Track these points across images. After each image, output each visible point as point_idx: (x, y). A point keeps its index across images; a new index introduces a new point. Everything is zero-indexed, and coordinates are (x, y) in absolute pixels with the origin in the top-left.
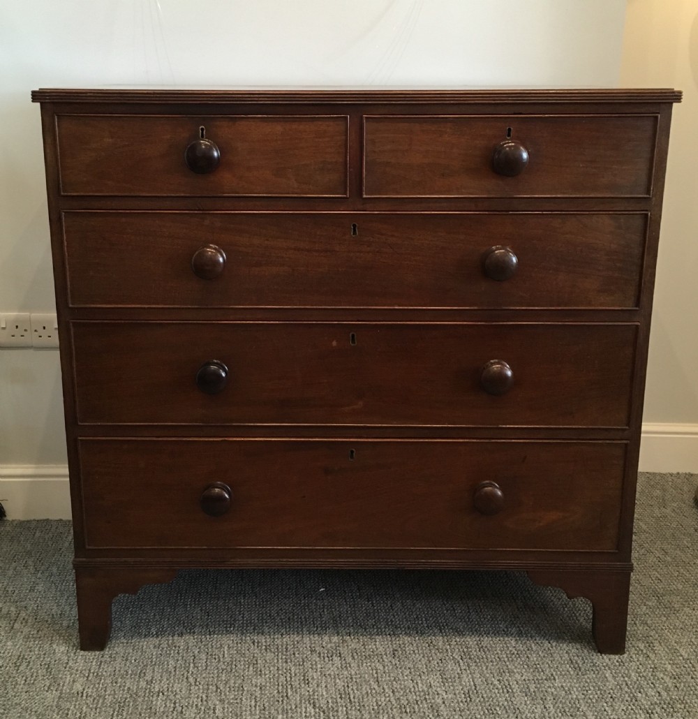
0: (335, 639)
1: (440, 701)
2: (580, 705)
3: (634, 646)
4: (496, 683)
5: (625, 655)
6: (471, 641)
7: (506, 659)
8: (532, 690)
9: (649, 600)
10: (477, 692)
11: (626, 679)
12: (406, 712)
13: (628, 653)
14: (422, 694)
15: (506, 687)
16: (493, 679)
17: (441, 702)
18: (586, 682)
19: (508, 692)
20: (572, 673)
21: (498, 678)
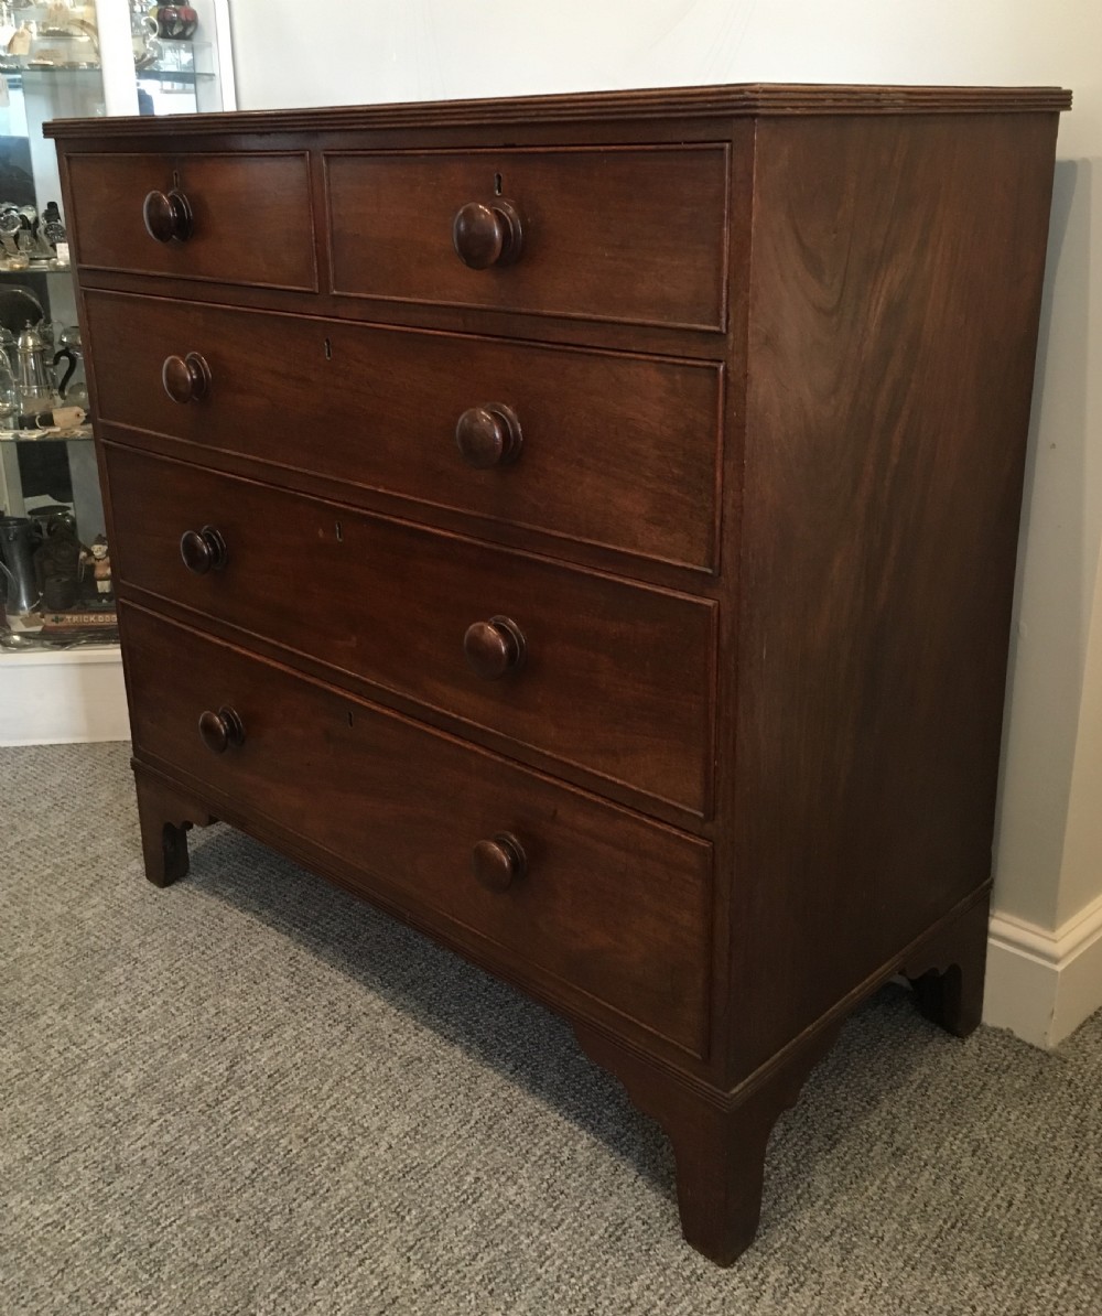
0: (378, 1005)
1: (363, 1153)
2: (527, 1288)
3: (761, 1269)
4: (469, 1179)
5: (723, 1271)
6: (532, 1104)
7: (533, 1159)
8: (499, 1221)
9: (924, 1218)
10: (425, 1175)
11: (661, 1304)
12: (306, 1140)
13: (735, 1269)
14: (361, 1131)
15: (472, 1194)
16: (473, 1172)
17: (361, 1156)
18: (593, 1266)
19: (464, 1201)
20: (596, 1237)
21: (481, 1174)
